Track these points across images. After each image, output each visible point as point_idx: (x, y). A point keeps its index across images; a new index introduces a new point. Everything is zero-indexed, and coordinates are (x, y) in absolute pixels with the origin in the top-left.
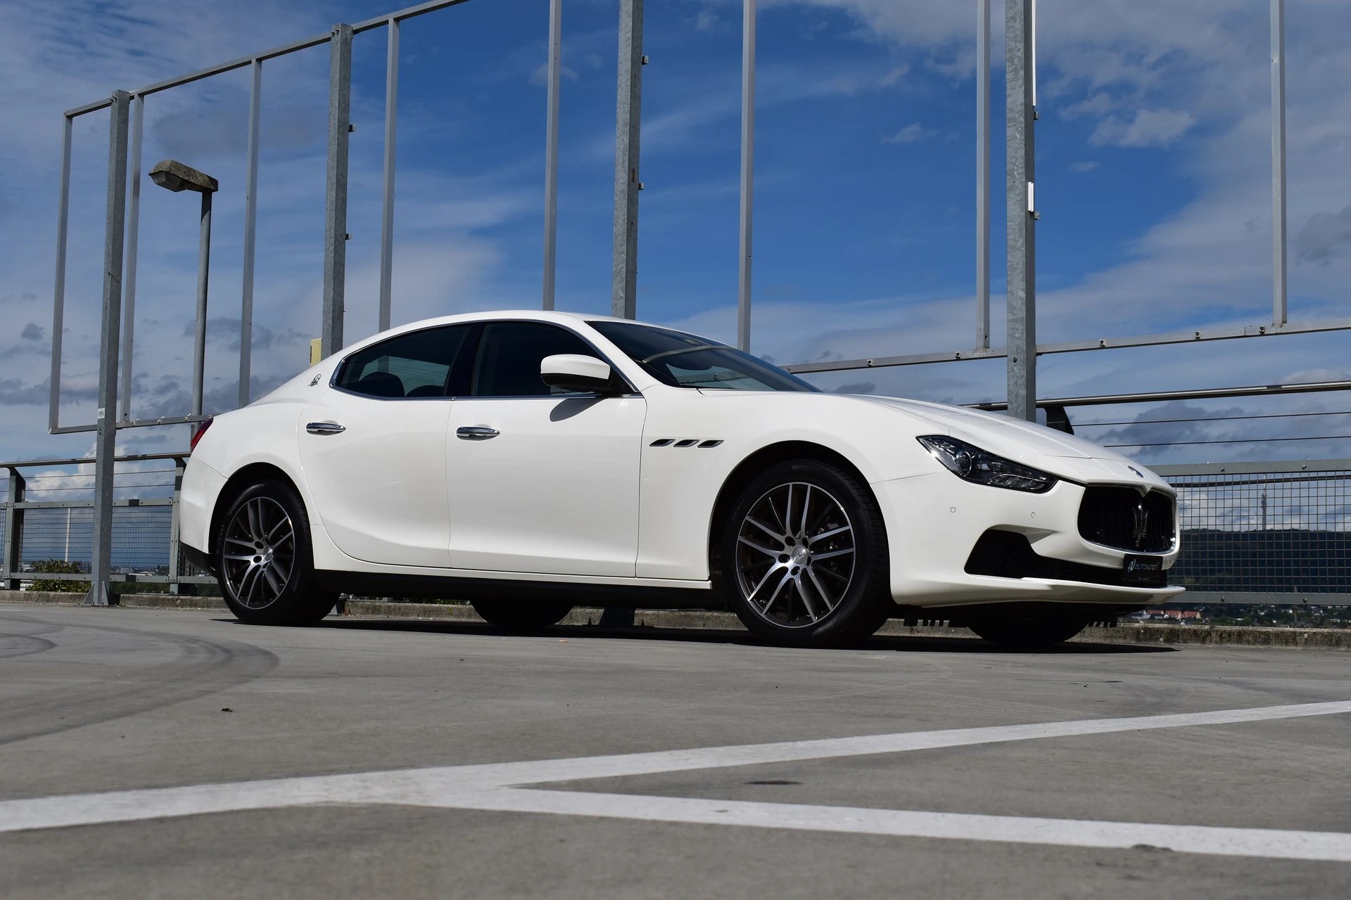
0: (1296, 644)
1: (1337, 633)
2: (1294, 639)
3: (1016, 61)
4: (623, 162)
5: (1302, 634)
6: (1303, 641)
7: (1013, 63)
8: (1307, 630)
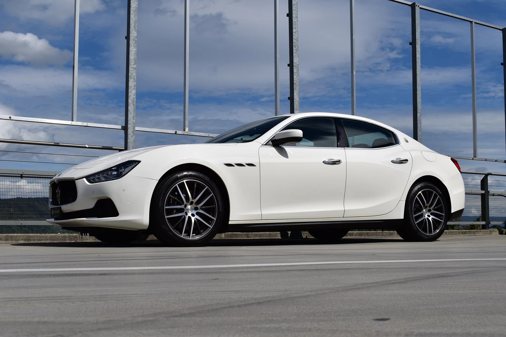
0: (353, 236)
1: (361, 232)
2: (352, 235)
3: (296, 47)
4: (135, 27)
5: (354, 233)
6: (354, 235)
7: (295, 48)
8: (355, 232)
